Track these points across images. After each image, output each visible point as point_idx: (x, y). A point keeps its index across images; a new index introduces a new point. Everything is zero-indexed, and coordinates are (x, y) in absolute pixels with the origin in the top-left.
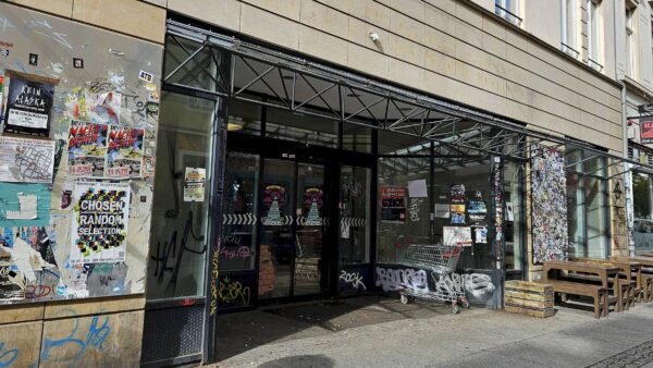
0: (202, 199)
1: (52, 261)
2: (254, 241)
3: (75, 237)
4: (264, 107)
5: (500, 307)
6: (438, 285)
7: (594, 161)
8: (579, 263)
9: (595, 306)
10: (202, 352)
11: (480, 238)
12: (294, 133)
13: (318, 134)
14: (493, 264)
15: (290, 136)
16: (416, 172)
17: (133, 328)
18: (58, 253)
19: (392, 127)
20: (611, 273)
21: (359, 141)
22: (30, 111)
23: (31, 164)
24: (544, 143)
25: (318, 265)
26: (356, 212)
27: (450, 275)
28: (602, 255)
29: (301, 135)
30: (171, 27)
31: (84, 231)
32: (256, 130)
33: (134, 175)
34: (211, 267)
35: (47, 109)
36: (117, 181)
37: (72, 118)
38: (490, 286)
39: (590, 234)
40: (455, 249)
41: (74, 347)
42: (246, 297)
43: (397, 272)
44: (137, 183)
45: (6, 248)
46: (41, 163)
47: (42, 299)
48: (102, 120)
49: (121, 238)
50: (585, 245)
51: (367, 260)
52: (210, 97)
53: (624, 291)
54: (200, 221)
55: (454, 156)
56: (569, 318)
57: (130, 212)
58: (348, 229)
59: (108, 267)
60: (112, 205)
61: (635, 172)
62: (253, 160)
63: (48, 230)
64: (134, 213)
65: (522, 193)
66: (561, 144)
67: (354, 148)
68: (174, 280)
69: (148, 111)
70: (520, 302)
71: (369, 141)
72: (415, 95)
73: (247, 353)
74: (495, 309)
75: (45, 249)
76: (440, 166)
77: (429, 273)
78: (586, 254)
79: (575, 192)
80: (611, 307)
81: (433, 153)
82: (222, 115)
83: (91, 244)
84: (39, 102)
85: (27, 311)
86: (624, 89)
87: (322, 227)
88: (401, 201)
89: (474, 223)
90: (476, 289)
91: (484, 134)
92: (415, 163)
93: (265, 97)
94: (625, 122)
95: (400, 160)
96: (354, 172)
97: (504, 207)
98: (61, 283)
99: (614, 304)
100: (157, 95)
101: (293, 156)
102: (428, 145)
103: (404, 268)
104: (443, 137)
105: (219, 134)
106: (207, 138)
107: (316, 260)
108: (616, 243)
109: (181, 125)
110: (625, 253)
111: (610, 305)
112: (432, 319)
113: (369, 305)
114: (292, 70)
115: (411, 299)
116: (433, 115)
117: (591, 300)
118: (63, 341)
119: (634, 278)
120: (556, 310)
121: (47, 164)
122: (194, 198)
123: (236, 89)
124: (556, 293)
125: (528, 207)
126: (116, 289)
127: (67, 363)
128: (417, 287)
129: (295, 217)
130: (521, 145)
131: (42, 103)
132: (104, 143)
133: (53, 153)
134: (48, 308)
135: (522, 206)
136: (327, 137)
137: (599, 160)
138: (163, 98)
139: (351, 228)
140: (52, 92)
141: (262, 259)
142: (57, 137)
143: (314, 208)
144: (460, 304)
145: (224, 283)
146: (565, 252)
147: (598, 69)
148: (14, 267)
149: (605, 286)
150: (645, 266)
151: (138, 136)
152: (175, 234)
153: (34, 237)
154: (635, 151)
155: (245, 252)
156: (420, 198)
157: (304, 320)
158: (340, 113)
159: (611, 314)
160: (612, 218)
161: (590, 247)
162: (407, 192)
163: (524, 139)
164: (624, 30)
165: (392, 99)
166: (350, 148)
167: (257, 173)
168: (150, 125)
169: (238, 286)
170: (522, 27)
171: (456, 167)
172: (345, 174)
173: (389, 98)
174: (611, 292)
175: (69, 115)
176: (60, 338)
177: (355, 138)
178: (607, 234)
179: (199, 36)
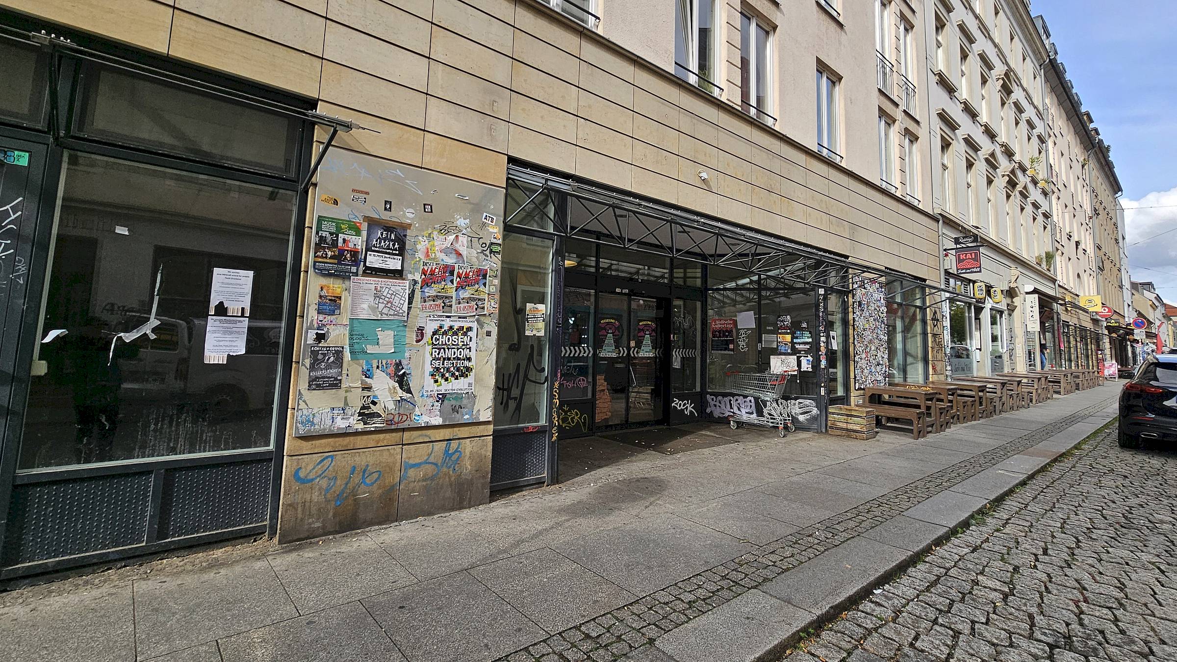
0: (542, 333)
1: (409, 391)
2: (590, 371)
3: (429, 369)
4: (598, 245)
5: (824, 430)
6: (765, 411)
7: (913, 290)
8: (898, 388)
9: (914, 428)
10: (545, 475)
11: (806, 366)
12: (627, 268)
13: (649, 269)
14: (818, 390)
15: (622, 271)
16: (744, 304)
17: (483, 452)
18: (413, 385)
19: (721, 262)
20: (929, 397)
21: (689, 275)
22: (386, 253)
23: (388, 302)
24: (866, 275)
25: (651, 393)
26: (688, 343)
27: (777, 401)
28: (921, 380)
29: (633, 270)
30: (511, 172)
31: (437, 364)
32: (591, 266)
33: (480, 312)
34: (551, 397)
35: (401, 252)
36: (465, 318)
37: (424, 259)
38: (815, 411)
39: (910, 360)
40: (783, 377)
41: (429, 469)
42: (584, 423)
43: (727, 399)
44: (482, 319)
45: (367, 379)
46: (396, 301)
47: (401, 426)
48: (450, 260)
49: (469, 369)
50: (905, 372)
51: (698, 389)
52: (549, 236)
53: (941, 413)
54: (541, 354)
55: (781, 289)
56: (889, 440)
57: (477, 346)
58: (679, 359)
59: (458, 396)
60: (460, 339)
61: (952, 300)
62: (589, 295)
63: (404, 362)
64: (481, 347)
65: (845, 323)
66: (882, 276)
67: (685, 282)
68: (518, 408)
69: (491, 252)
70: (844, 426)
71: (699, 275)
72: (743, 232)
73: (586, 476)
74: (818, 431)
75: (402, 381)
76: (767, 298)
77: (757, 399)
78: (905, 379)
79: (895, 320)
80: (930, 429)
81: (760, 286)
82: (560, 254)
83: (443, 376)
84: (394, 245)
85: (388, 436)
86: (941, 222)
87: (656, 357)
88: (730, 332)
89: (799, 352)
90: (801, 414)
91: (809, 266)
92: (742, 296)
93: (598, 235)
94: (943, 253)
95: (729, 293)
96: (684, 305)
97: (828, 337)
98: (417, 411)
99: (932, 426)
100: (500, 236)
101: (627, 291)
102: (755, 278)
103: (733, 395)
104: (770, 270)
105: (557, 271)
106: (546, 274)
107: (649, 388)
108: (934, 368)
109: (522, 263)
110: (942, 378)
111: (928, 426)
112: (760, 443)
113: (701, 430)
114: (625, 209)
115: (740, 424)
116: (760, 250)
117: (910, 422)
118: (420, 464)
119: (951, 401)
120: (877, 433)
121: (402, 302)
122: (535, 332)
123: (573, 228)
124: (877, 417)
125: (851, 336)
126: (466, 417)
127: (424, 483)
128: (745, 413)
129: (629, 349)
130: (843, 277)
131: (397, 246)
132: (452, 281)
133: (407, 291)
134: (407, 435)
135: (845, 335)
136: (658, 271)
137: (917, 290)
138: (505, 238)
139: (683, 358)
140: (405, 236)
141: (598, 388)
142: (410, 277)
143: (647, 340)
144: (786, 428)
145: (563, 411)
146: (885, 377)
147: (916, 203)
148: (375, 397)
149: (923, 410)
150: (961, 390)
151: (483, 274)
152: (519, 365)
153: (392, 369)
154: (952, 281)
155: (583, 382)
156: (748, 329)
157: (639, 445)
158: (671, 249)
159: (930, 435)
160: (930, 345)
161: (908, 373)
162: (735, 323)
163: (847, 272)
164: (940, 166)
165: (722, 235)
166: (681, 282)
167: (592, 307)
168: (494, 264)
169: (577, 414)
170: (843, 164)
171: (782, 299)
172: (676, 307)
173: (717, 235)
174: (929, 415)
175: (420, 255)
176: (417, 461)
177: (685, 273)
178: (926, 360)
179: (537, 180)
